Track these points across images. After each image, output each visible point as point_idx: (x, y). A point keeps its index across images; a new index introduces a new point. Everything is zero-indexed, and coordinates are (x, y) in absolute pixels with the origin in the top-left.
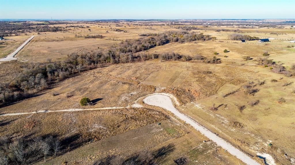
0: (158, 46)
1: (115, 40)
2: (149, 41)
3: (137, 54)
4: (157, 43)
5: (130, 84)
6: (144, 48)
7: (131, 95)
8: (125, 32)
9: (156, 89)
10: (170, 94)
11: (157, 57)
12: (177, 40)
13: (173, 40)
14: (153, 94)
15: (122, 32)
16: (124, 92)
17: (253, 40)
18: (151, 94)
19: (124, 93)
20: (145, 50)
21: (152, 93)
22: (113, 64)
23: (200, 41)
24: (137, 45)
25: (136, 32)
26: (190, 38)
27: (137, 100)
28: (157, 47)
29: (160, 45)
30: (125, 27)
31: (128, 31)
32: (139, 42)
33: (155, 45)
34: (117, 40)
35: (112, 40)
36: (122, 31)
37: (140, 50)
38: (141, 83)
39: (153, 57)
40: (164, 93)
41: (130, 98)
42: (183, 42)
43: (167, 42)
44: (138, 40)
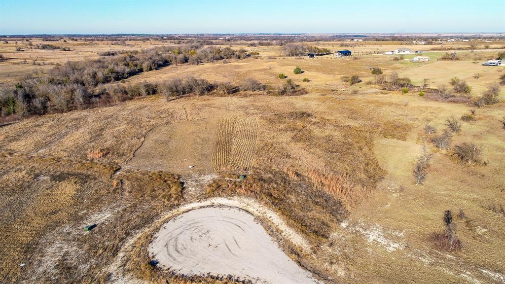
0: (147, 71)
1: (39, 65)
2: (125, 62)
3: (97, 90)
4: (145, 66)
5: (84, 179)
6: (114, 75)
7: (91, 228)
8: (65, 50)
9: (183, 183)
10: (246, 200)
11: (152, 91)
12: (186, 60)
13: (176, 59)
14: (182, 208)
15: (58, 51)
16: (56, 217)
17: (322, 55)
18: (175, 211)
19: (59, 223)
20: (117, 79)
21: (178, 205)
22: (24, 116)
23: (232, 60)
24: (96, 70)
25: (91, 50)
26: (210, 56)
27: (121, 255)
28: (145, 73)
29: (151, 69)
30: (65, 41)
31: (71, 49)
32: (99, 64)
33: (141, 71)
34: (45, 64)
35: (30, 64)
36: (58, 48)
37: (106, 80)
38: (125, 167)
39: (143, 91)
40: (220, 196)
41: (86, 247)
42: (199, 61)
43: (166, 63)
44: (99, 61)
